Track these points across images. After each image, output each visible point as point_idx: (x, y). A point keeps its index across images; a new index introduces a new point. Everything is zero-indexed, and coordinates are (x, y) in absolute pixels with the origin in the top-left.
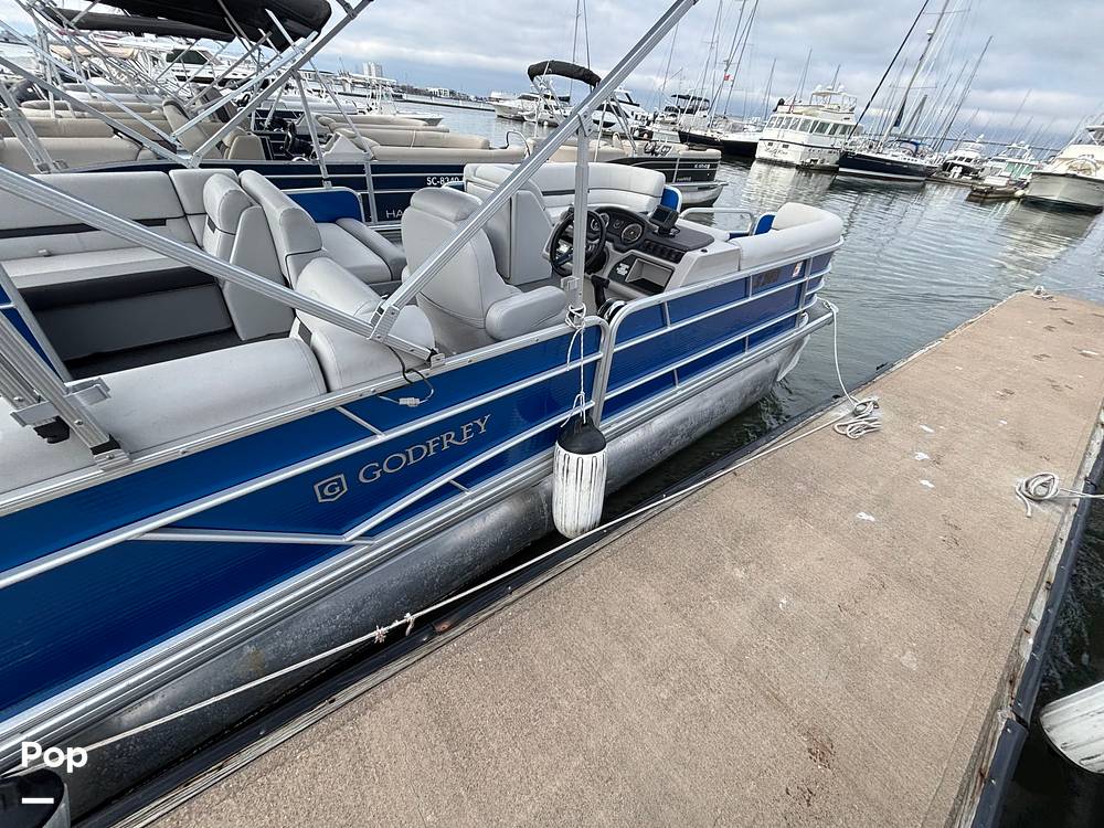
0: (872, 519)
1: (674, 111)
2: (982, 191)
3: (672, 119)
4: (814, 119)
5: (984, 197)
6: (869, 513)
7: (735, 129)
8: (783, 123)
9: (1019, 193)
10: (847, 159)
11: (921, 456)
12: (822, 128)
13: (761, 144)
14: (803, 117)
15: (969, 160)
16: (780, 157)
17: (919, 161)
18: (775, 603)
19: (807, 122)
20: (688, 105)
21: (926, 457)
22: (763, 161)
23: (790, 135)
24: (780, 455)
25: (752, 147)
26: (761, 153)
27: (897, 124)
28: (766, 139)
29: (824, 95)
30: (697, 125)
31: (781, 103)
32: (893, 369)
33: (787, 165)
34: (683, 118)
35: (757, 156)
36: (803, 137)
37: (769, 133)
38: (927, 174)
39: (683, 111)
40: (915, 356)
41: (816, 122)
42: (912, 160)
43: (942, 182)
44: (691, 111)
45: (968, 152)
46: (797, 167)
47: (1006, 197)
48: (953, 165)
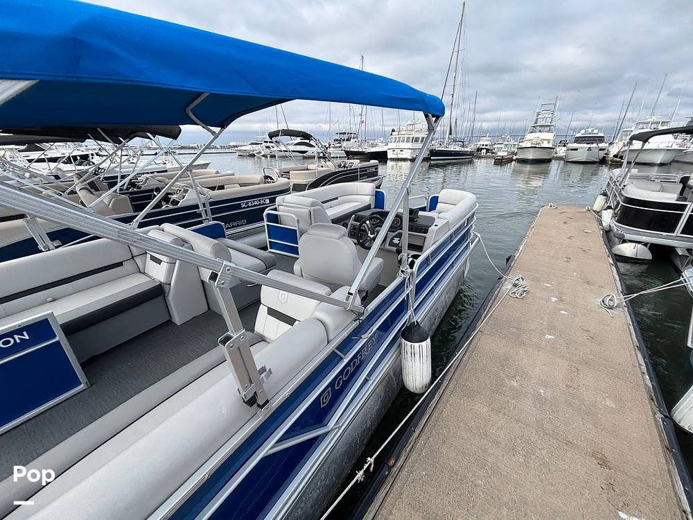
0: (553, 337)
1: (339, 141)
2: (499, 159)
3: (339, 145)
4: (411, 136)
5: (500, 162)
6: (550, 335)
7: (373, 146)
8: (397, 139)
9: (515, 158)
10: (433, 153)
11: (554, 299)
12: (417, 140)
13: (388, 151)
14: (406, 136)
15: (486, 145)
16: (400, 156)
17: (466, 149)
18: (539, 394)
19: (408, 138)
20: (346, 137)
21: (556, 299)
22: (392, 159)
23: (402, 145)
24: (494, 316)
25: (385, 153)
26: (390, 155)
27: (450, 134)
28: (392, 149)
29: (413, 125)
30: (353, 146)
31: (393, 131)
32: (516, 258)
33: (405, 160)
34: (344, 144)
35: (389, 157)
36: (409, 145)
37: (391, 145)
38: (471, 154)
39: (344, 140)
40: (521, 249)
41: (413, 138)
42: (463, 149)
43: (480, 158)
44: (347, 140)
45: (484, 142)
46: (410, 160)
47: (510, 160)
48: (482, 149)
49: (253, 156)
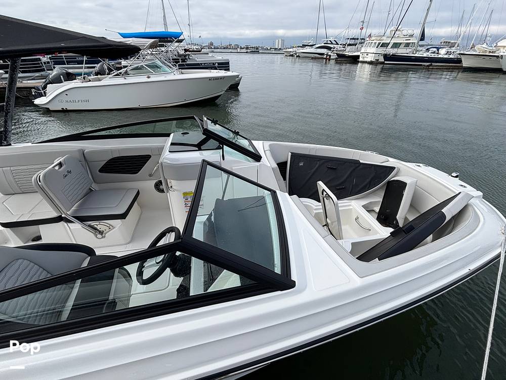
12: (384, 45)
13: (361, 55)
16: (365, 60)
17: (440, 56)
23: (369, 49)
33: (367, 63)
35: (360, 60)
41: (379, 43)
42: (433, 56)
49: (292, 56)
